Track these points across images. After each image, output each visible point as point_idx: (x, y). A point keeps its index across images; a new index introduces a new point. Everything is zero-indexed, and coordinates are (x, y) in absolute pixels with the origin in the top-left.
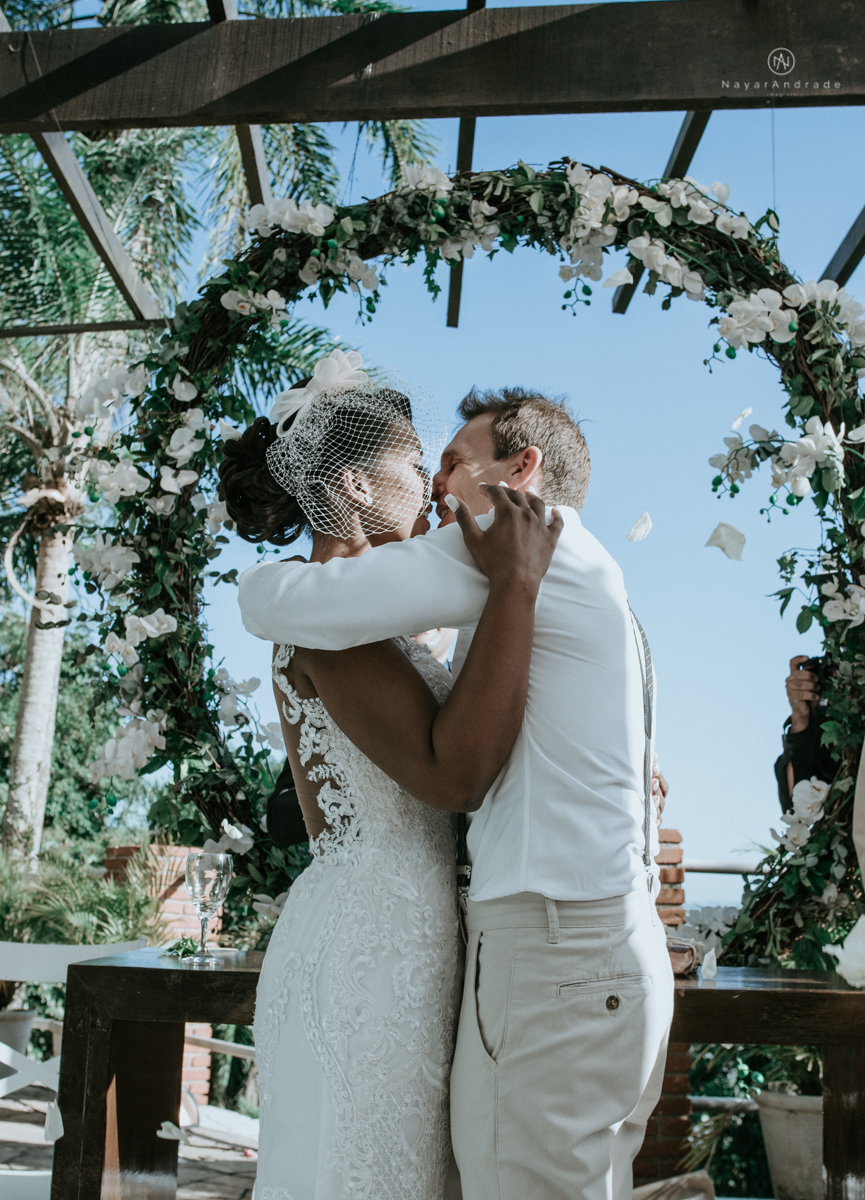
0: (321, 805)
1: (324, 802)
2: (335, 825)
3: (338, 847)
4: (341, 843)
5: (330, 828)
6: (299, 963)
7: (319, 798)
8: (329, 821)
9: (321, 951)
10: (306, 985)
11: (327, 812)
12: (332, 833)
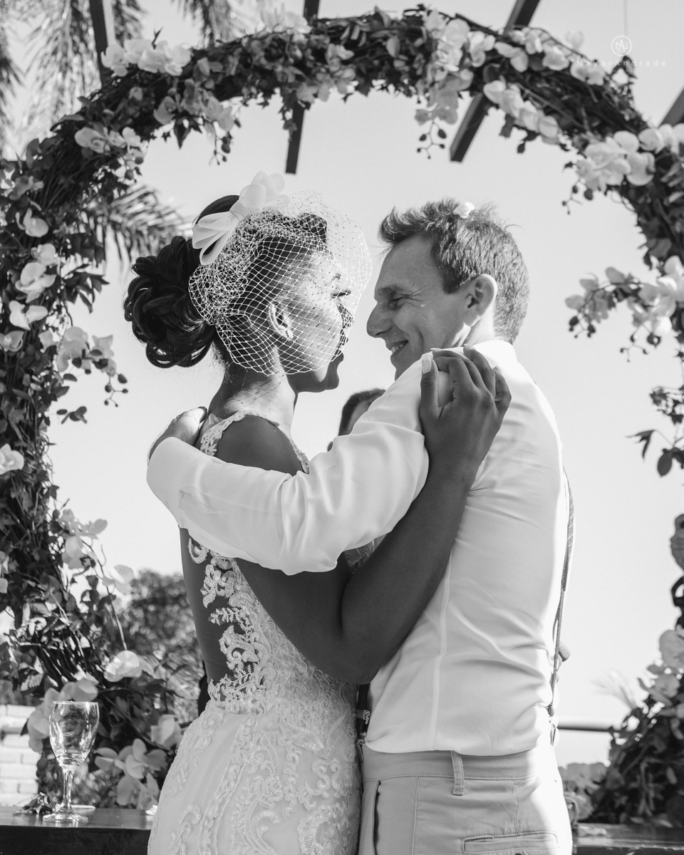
0: (224, 649)
1: (227, 646)
2: (237, 670)
3: (241, 694)
4: (243, 690)
5: (231, 674)
6: (198, 816)
7: (222, 642)
8: (231, 666)
9: (221, 805)
10: (206, 841)
11: (229, 657)
12: (234, 679)
